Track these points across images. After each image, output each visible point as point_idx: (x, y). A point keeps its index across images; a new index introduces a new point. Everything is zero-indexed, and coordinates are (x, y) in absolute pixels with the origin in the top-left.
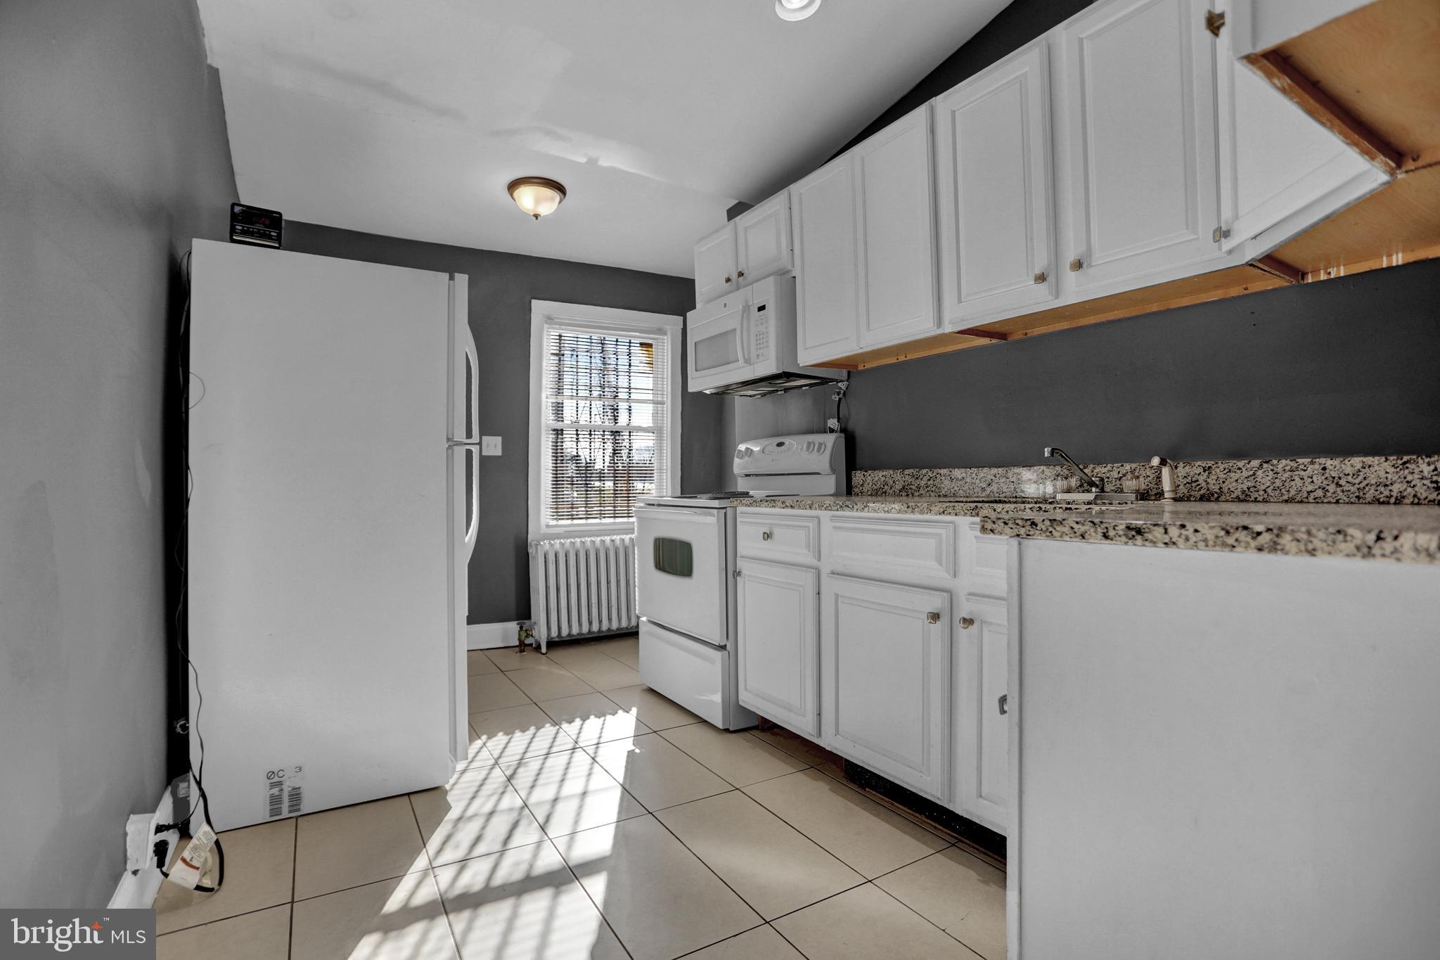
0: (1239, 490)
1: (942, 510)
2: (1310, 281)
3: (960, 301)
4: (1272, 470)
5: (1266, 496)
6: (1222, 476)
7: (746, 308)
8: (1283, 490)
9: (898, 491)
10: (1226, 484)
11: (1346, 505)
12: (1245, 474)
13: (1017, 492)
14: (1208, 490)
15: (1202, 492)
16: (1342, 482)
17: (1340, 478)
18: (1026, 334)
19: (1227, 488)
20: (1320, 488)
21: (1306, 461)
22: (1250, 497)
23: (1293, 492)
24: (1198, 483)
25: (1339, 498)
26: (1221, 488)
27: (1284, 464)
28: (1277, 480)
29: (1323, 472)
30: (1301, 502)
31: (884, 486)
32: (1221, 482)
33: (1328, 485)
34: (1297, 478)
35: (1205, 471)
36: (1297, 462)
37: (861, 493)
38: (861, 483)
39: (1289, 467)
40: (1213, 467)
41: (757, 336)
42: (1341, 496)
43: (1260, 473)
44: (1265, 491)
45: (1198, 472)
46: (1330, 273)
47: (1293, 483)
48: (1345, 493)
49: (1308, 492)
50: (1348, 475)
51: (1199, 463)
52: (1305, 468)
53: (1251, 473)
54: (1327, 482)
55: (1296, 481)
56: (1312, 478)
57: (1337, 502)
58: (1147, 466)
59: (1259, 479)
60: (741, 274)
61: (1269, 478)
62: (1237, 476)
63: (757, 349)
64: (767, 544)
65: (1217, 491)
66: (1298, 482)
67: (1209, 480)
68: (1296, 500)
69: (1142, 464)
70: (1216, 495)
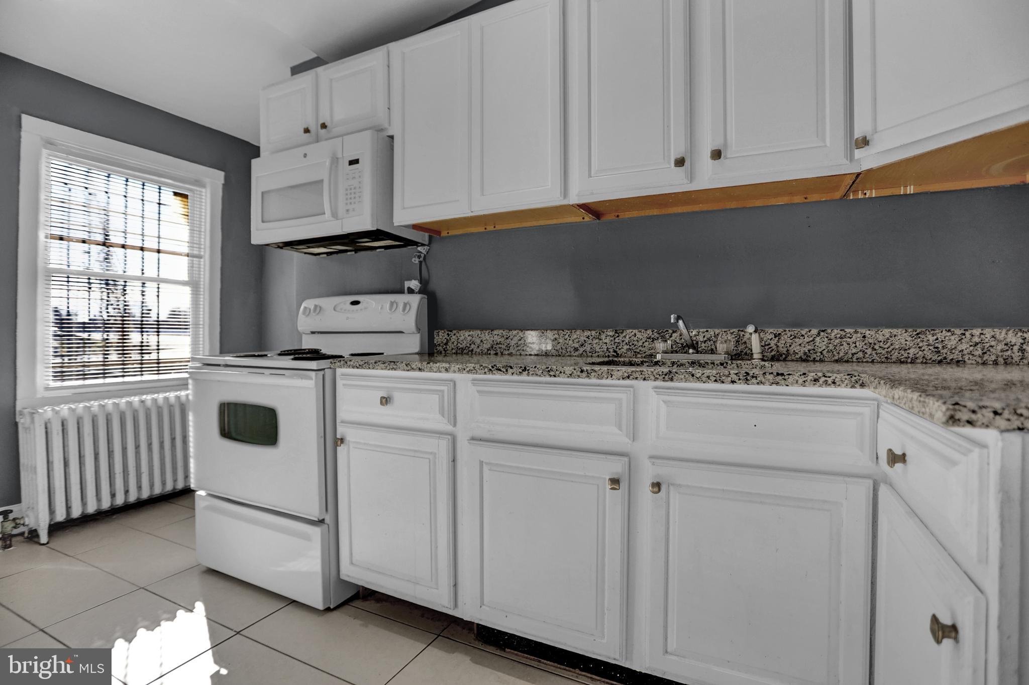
0: (802, 352)
1: (626, 375)
2: (851, 198)
3: (590, 176)
4: (827, 337)
5: (822, 357)
6: (789, 341)
7: (335, 160)
8: (835, 353)
9: (486, 350)
10: (792, 347)
11: (878, 363)
12: (807, 340)
13: (609, 352)
14: (778, 352)
15: (773, 353)
16: (876, 347)
17: (875, 344)
18: (618, 216)
19: (792, 350)
20: (861, 351)
21: (852, 331)
22: (810, 358)
23: (842, 354)
24: (770, 346)
25: (874, 358)
26: (788, 350)
27: (836, 333)
28: (830, 345)
29: (863, 339)
30: (847, 361)
31: (470, 345)
32: (788, 346)
33: (866, 349)
34: (845, 344)
35: (775, 337)
36: (845, 332)
37: (445, 351)
38: (445, 342)
39: (839, 335)
40: (782, 334)
41: (347, 190)
42: (875, 357)
43: (818, 339)
44: (821, 353)
45: (770, 338)
46: (865, 194)
47: (842, 347)
48: (878, 355)
49: (852, 354)
50: (881, 341)
51: (771, 330)
52: (851, 336)
53: (811, 339)
54: (865, 347)
55: (844, 346)
56: (855, 343)
57: (873, 362)
58: (729, 332)
59: (817, 344)
60: (324, 126)
61: (825, 343)
62: (801, 341)
63: (347, 204)
64: (385, 410)
65: (785, 352)
66: (846, 346)
67: (778, 344)
68: (844, 360)
69: (723, 330)
70: (784, 356)
